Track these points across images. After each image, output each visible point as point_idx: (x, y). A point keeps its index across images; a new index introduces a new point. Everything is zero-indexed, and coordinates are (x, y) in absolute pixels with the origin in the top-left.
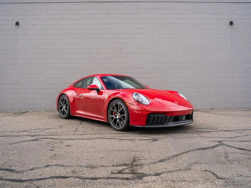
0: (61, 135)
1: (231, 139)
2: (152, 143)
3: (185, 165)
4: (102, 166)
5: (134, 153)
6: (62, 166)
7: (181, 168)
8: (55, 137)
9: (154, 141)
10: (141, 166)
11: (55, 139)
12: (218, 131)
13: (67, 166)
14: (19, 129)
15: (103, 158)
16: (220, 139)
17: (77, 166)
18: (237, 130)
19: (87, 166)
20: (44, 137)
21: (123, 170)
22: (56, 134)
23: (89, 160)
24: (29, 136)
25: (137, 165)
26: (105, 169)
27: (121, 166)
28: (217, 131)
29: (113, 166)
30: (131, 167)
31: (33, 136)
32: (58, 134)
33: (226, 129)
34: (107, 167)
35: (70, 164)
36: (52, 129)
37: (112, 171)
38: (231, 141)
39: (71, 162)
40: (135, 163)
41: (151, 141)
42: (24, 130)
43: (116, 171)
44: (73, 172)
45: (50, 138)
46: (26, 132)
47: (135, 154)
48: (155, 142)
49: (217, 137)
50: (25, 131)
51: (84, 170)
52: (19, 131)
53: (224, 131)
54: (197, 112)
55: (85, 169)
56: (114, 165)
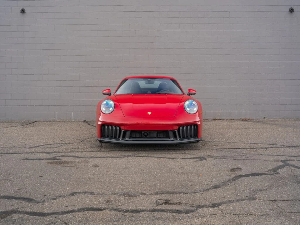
0: (84, 152)
2: (199, 162)
3: (247, 193)
4: (143, 194)
6: (92, 193)
8: (77, 154)
9: (202, 160)
11: (77, 157)
12: (279, 147)
13: (99, 194)
14: (31, 144)
15: (141, 182)
17: (111, 194)
19: (124, 194)
20: (63, 154)
21: (171, 199)
22: (77, 150)
23: (124, 185)
24: (44, 152)
26: (146, 197)
28: (277, 147)
29: (157, 193)
32: (80, 150)
33: (288, 145)
34: (150, 195)
35: (101, 191)
36: (72, 143)
37: (156, 201)
38: (298, 160)
39: (102, 188)
41: (197, 159)
42: (37, 145)
43: (161, 201)
44: (107, 202)
45: (71, 156)
46: (39, 148)
48: (203, 162)
51: (121, 200)
52: (31, 146)
53: (285, 147)
54: (246, 122)
55: (121, 198)
56: (157, 192)
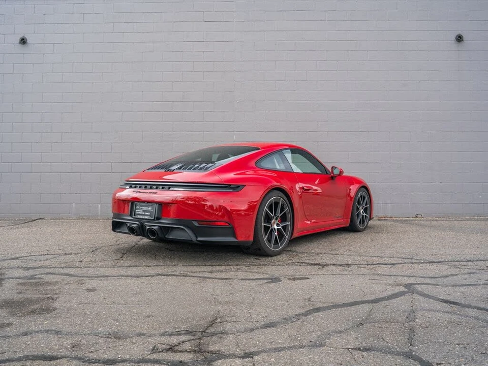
2: (266, 286)
5: (220, 308)
8: (73, 271)
9: (272, 282)
11: (70, 275)
13: (68, 334)
14: (8, 254)
17: (89, 334)
19: (109, 334)
20: (51, 270)
23: (118, 321)
24: (22, 268)
25: (213, 334)
26: (143, 340)
30: (200, 338)
31: (28, 269)
32: (82, 265)
34: (150, 336)
35: (75, 329)
36: (76, 254)
37: (155, 346)
39: (79, 325)
40: (212, 330)
41: (265, 281)
43: (163, 346)
45: (61, 274)
46: (18, 260)
48: (272, 285)
50: (17, 258)
51: (97, 343)
52: (6, 258)
55: (101, 340)
56: (166, 332)
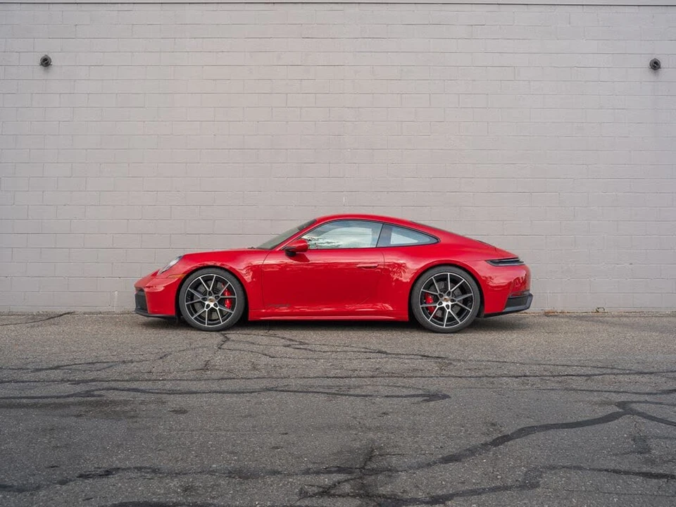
0: (162, 380)
1: (655, 397)
3: (520, 473)
4: (275, 473)
5: (371, 435)
6: (155, 471)
7: (509, 482)
8: (143, 386)
10: (390, 474)
11: (143, 391)
12: (618, 374)
13: (170, 472)
14: (41, 362)
15: (277, 448)
16: (623, 398)
17: (200, 472)
18: (672, 372)
19: (230, 472)
20: (111, 384)
21: (335, 485)
22: (146, 376)
23: (235, 454)
25: (376, 472)
26: (281, 481)
27: (330, 472)
28: (614, 374)
29: (307, 472)
30: (360, 478)
31: (78, 383)
32: (154, 377)
33: (640, 368)
34: (290, 475)
36: (138, 362)
37: (301, 488)
38: (657, 403)
39: (182, 460)
40: (371, 466)
42: (56, 364)
44: (186, 490)
45: (129, 390)
46: (59, 371)
47: (373, 437)
49: (615, 392)
50: (57, 368)
52: (40, 367)
53: (634, 374)
56: (310, 469)
